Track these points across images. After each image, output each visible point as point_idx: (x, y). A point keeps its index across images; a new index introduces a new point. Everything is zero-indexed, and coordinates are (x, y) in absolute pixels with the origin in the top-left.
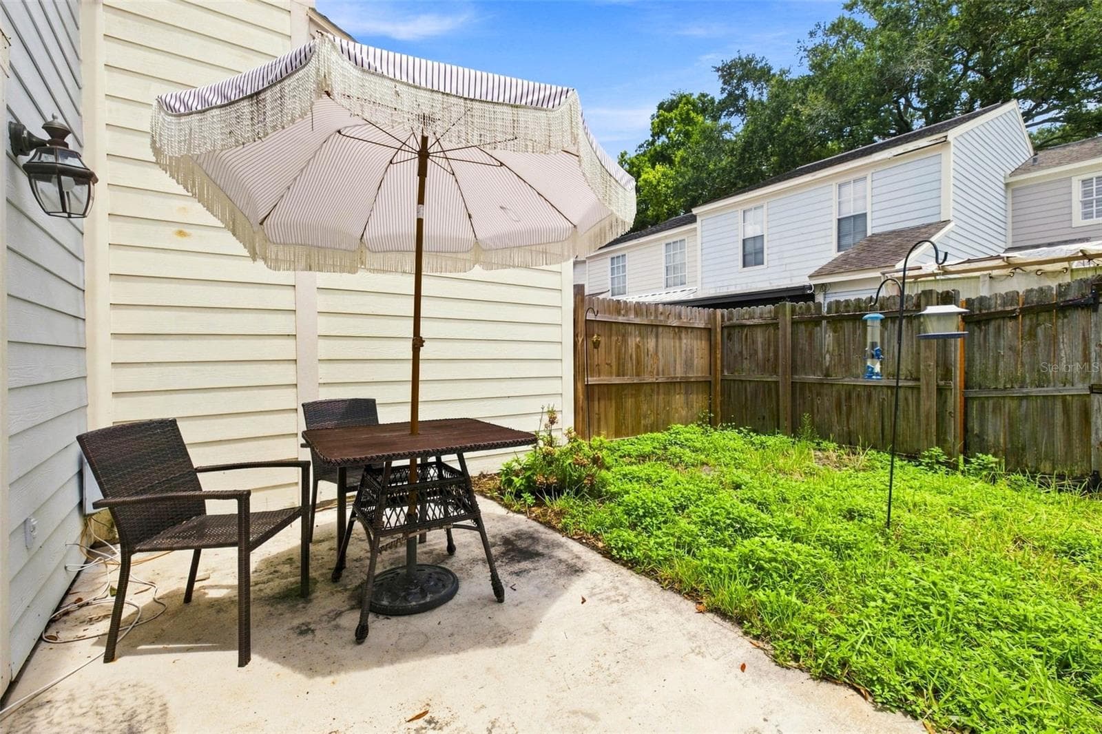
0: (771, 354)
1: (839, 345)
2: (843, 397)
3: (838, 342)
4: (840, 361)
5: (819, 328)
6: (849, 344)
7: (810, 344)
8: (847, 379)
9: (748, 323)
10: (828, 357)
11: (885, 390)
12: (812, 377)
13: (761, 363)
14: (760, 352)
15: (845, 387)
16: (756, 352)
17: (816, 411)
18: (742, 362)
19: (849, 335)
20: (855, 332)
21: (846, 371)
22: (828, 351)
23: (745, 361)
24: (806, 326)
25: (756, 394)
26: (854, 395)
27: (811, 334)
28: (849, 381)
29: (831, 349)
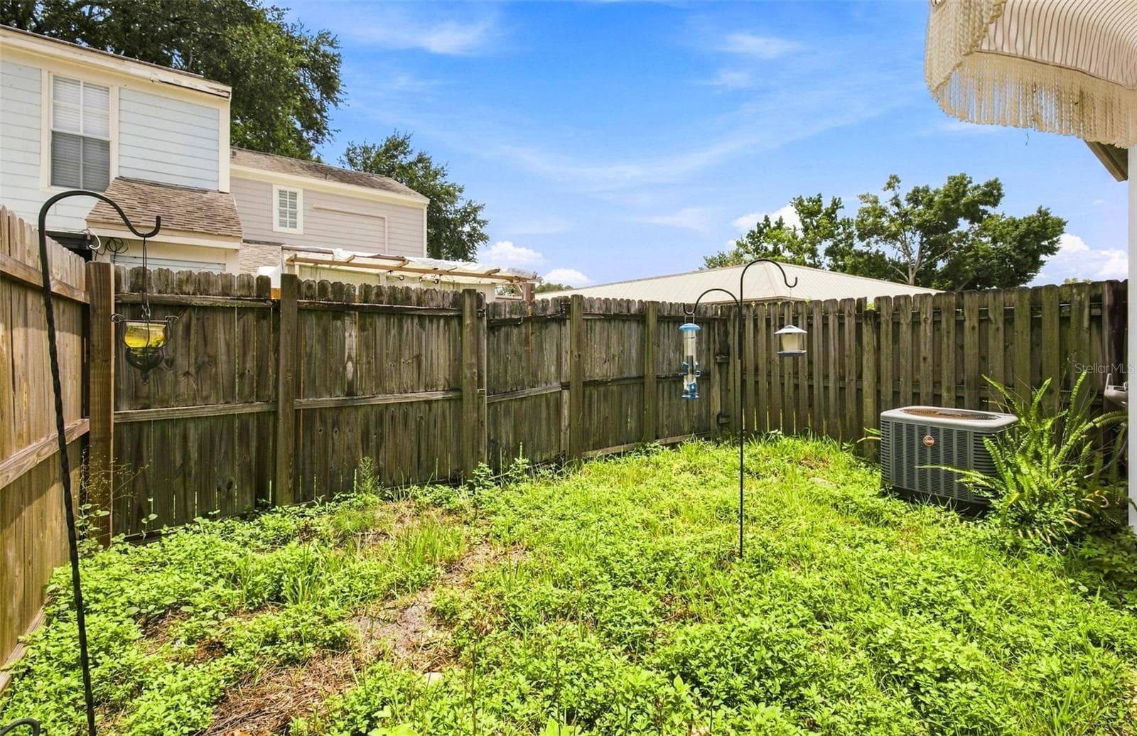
0: (250, 364)
1: (367, 348)
2: (372, 423)
3: (366, 344)
4: (369, 370)
5: (339, 323)
6: (382, 349)
7: (325, 348)
8: (380, 397)
9: (198, 300)
10: (350, 365)
11: (423, 407)
12: (327, 400)
13: (223, 380)
14: (222, 357)
15: (375, 408)
16: (213, 360)
17: (330, 450)
18: (177, 382)
19: (381, 337)
20: (388, 331)
21: (377, 386)
22: (350, 358)
23: (182, 379)
24: (319, 318)
25: (212, 441)
26: (387, 418)
27: (325, 332)
28: (380, 399)
29: (354, 355)
